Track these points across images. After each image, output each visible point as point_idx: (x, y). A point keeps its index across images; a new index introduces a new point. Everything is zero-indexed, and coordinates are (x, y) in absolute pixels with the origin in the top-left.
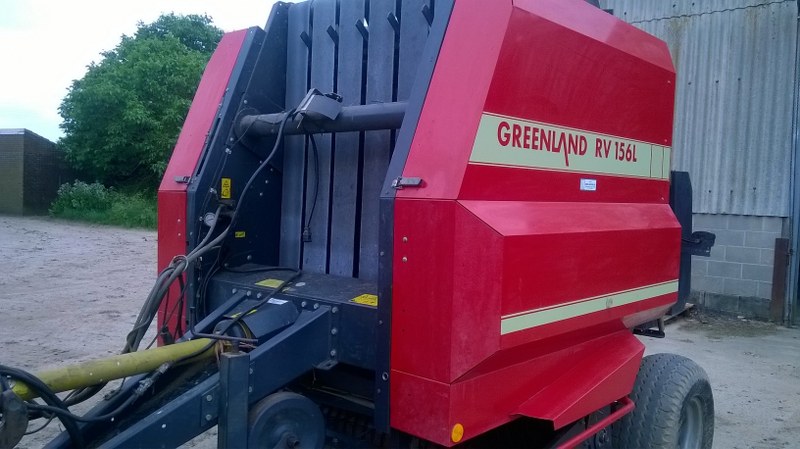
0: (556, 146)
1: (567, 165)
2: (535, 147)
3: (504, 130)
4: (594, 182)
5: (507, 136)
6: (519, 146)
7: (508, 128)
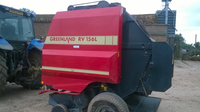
0: (65, 40)
1: (69, 43)
2: (59, 40)
3: (51, 38)
4: (79, 46)
5: (52, 39)
6: (55, 40)
7: (52, 38)
